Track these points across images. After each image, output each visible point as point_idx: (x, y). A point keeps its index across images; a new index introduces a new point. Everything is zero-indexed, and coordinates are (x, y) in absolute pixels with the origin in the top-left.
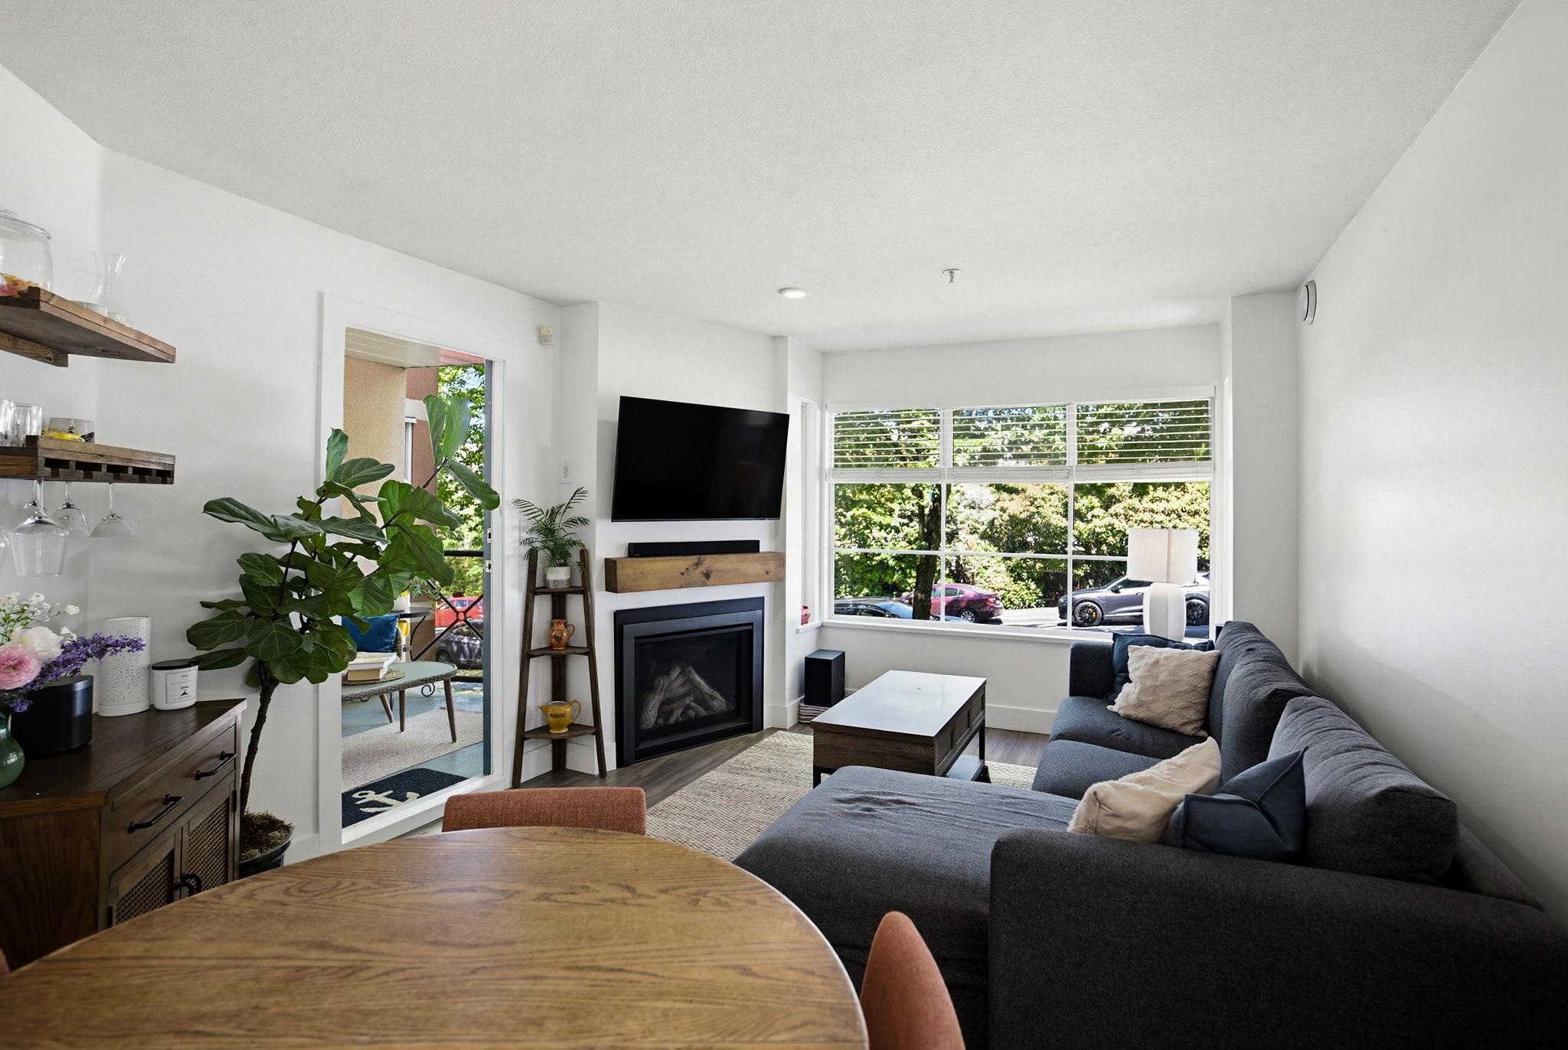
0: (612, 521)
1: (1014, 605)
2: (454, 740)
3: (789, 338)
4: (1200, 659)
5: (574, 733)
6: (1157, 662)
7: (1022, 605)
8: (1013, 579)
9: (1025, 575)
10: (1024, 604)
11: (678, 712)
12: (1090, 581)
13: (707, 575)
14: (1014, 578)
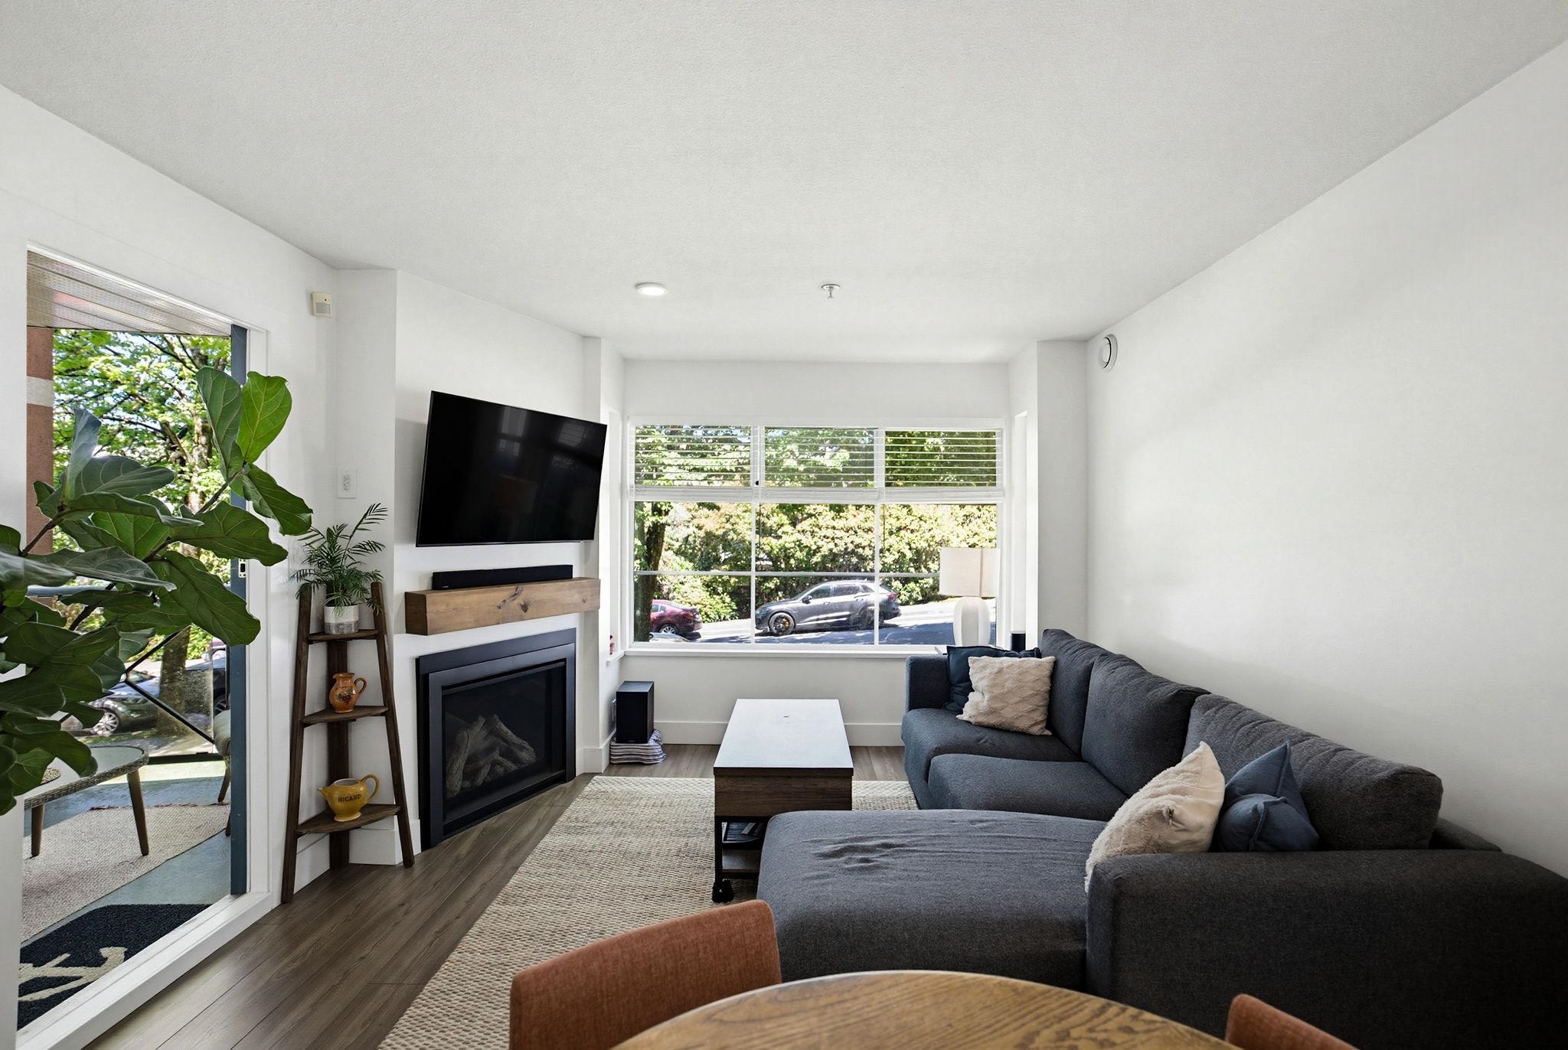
0: (417, 546)
1: (710, 618)
2: (145, 851)
3: (602, 340)
4: (1039, 665)
5: (373, 817)
6: (1000, 671)
7: (717, 618)
8: (708, 593)
9: (720, 589)
10: (720, 617)
11: (485, 771)
12: (779, 593)
13: (525, 608)
14: (710, 592)
